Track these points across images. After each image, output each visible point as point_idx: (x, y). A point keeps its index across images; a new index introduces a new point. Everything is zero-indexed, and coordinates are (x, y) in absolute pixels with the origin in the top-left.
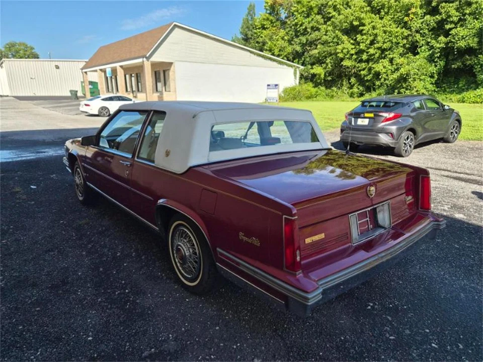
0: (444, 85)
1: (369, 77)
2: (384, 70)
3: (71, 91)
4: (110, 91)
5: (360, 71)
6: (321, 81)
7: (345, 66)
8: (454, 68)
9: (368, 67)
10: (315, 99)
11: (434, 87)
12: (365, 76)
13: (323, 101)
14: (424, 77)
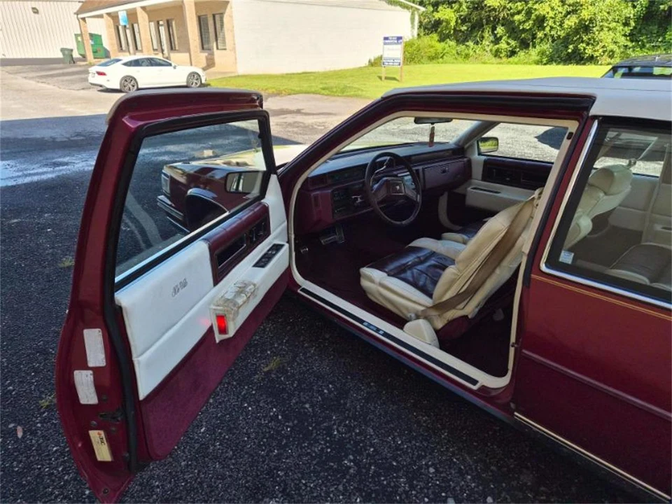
0: (641, 38)
1: (527, 24)
2: (551, 14)
3: (63, 50)
4: (124, 48)
5: (513, 15)
6: (450, 32)
7: (490, 7)
8: (663, 10)
9: (525, 8)
10: (441, 60)
11: (627, 40)
12: (521, 23)
13: (453, 63)
14: (614, 24)
